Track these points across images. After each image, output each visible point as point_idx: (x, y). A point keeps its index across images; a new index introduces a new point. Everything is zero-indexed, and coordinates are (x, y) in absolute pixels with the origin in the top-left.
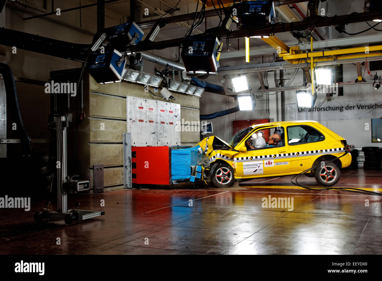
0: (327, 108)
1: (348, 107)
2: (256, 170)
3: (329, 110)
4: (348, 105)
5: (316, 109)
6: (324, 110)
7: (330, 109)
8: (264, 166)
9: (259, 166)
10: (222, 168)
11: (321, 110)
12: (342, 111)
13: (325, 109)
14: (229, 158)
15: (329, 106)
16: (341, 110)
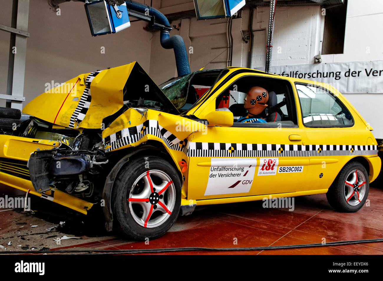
0: (315, 73)
1: (349, 72)
2: (239, 182)
3: (317, 77)
4: (350, 70)
5: (297, 75)
6: (309, 77)
7: (319, 75)
8: (256, 172)
9: (247, 171)
10: (151, 172)
11: (305, 77)
12: (338, 78)
13: (311, 75)
14: (175, 142)
15: (318, 71)
16: (336, 77)
